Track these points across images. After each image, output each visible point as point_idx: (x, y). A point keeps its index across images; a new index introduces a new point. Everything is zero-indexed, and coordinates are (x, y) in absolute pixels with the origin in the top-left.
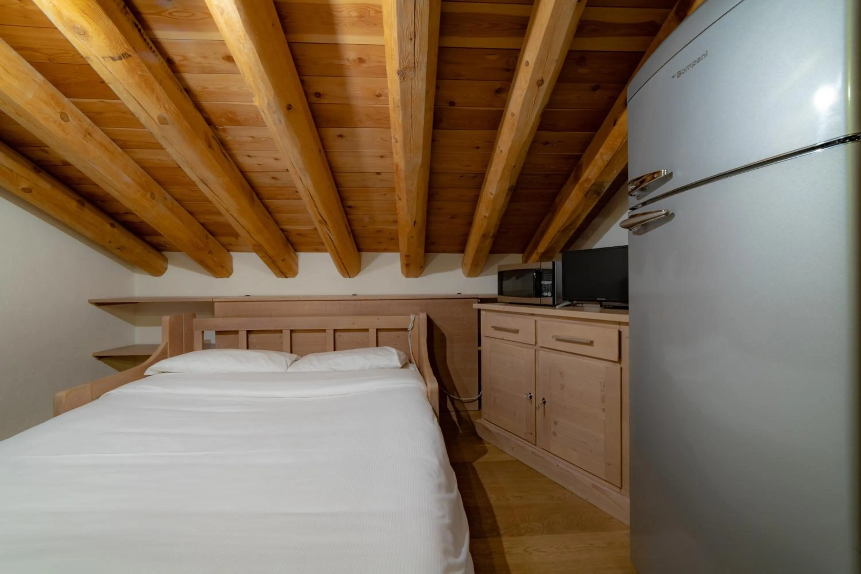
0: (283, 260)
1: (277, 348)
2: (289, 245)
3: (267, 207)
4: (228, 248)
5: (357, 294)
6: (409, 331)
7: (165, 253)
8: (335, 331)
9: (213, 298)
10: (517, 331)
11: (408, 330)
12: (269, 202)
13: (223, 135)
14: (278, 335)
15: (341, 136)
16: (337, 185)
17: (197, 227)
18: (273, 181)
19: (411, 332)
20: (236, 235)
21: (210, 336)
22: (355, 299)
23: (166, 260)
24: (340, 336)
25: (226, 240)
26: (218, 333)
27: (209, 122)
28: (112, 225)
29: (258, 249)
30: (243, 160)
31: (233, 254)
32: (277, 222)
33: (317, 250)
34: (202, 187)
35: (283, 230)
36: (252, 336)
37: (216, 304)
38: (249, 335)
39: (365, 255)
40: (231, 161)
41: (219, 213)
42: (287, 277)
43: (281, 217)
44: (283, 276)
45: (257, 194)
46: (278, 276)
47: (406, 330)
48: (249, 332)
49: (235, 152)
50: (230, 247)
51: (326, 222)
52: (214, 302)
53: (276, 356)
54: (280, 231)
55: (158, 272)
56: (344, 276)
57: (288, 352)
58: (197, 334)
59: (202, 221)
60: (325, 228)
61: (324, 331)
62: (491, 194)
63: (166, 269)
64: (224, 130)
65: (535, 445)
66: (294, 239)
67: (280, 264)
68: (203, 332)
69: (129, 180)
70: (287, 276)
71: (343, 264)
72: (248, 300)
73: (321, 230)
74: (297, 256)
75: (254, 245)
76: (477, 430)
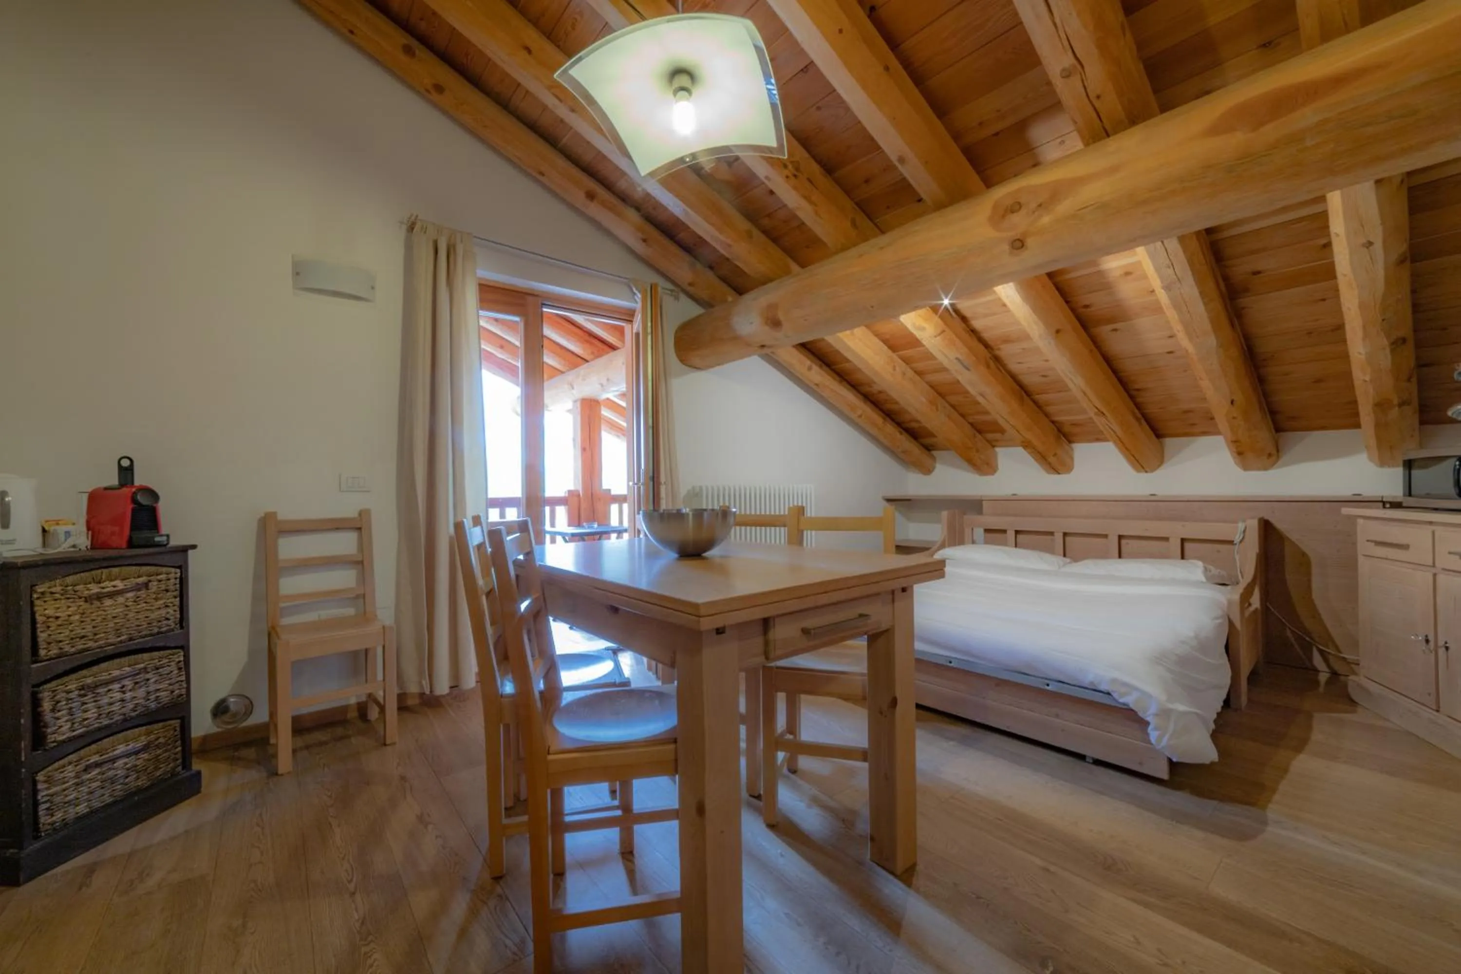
0: (1055, 455)
1: (1049, 550)
2: (1062, 436)
3: (1035, 402)
4: (993, 444)
5: (1156, 493)
6: (1236, 544)
7: (934, 453)
8: (1120, 537)
9: (981, 496)
10: (1405, 547)
11: (1235, 542)
12: (1037, 397)
13: (997, 352)
14: (1049, 537)
15: (1115, 330)
16: (1115, 372)
17: (968, 427)
18: (1044, 379)
19: (1239, 545)
20: (1002, 431)
21: (979, 532)
22: (1153, 500)
23: (934, 458)
24: (1128, 544)
25: (990, 436)
26: (987, 531)
27: (987, 346)
28: (901, 434)
29: (1027, 445)
30: (1014, 367)
31: (997, 449)
32: (1047, 415)
33: (1098, 440)
34: (980, 399)
35: (1053, 422)
36: (1020, 537)
37: (984, 503)
38: (1018, 536)
39: (1169, 442)
40: (1003, 371)
41: (987, 413)
42: (1059, 474)
43: (1050, 409)
44: (1055, 472)
45: (1026, 392)
46: (1048, 473)
47: (1231, 542)
48: (1017, 532)
49: (1006, 362)
50: (994, 443)
51: (1102, 413)
52: (982, 500)
53: (1047, 556)
54: (1051, 424)
55: (927, 470)
56: (1138, 471)
57: (1060, 555)
58: (967, 531)
59: (971, 421)
60: (1103, 420)
61: (1106, 536)
62: (1360, 353)
63: (934, 468)
64: (999, 349)
65: (1438, 711)
66: (1067, 429)
67: (1052, 459)
68: (972, 529)
69: (924, 400)
70: (1060, 472)
71: (1133, 456)
72: (1014, 499)
73: (1100, 422)
74: (1072, 450)
75: (1023, 442)
76: (1350, 690)
